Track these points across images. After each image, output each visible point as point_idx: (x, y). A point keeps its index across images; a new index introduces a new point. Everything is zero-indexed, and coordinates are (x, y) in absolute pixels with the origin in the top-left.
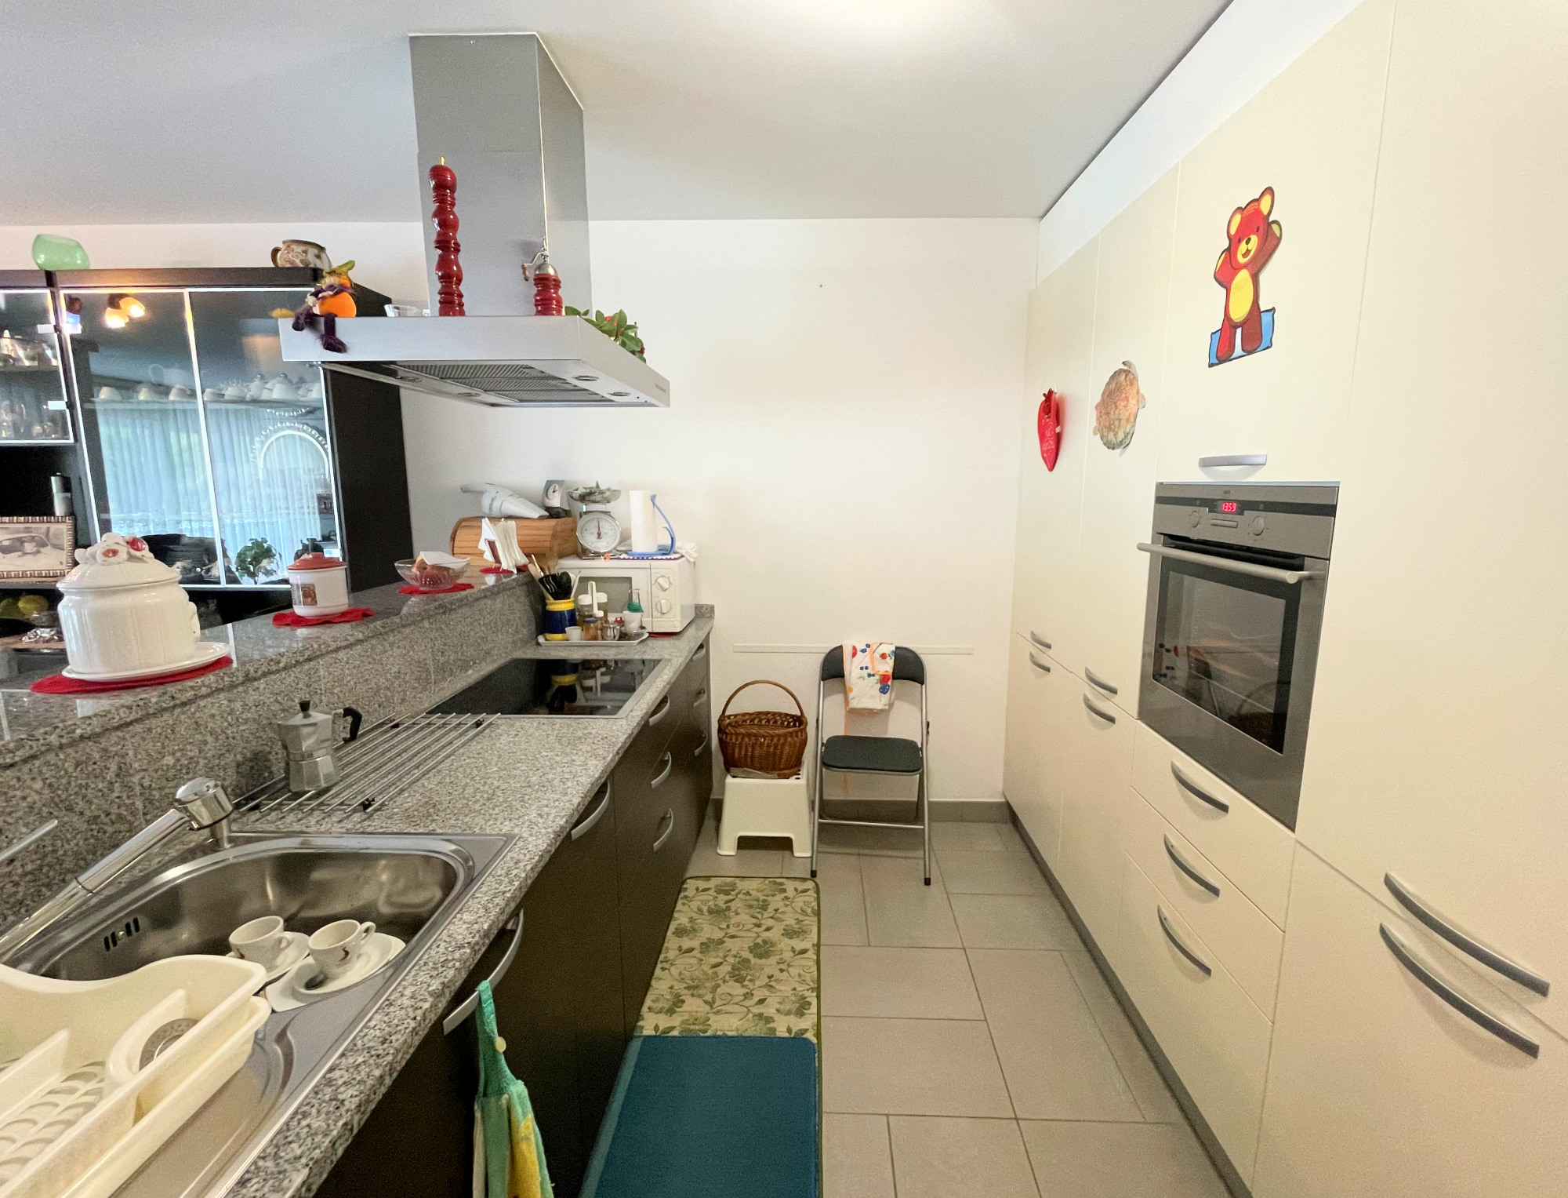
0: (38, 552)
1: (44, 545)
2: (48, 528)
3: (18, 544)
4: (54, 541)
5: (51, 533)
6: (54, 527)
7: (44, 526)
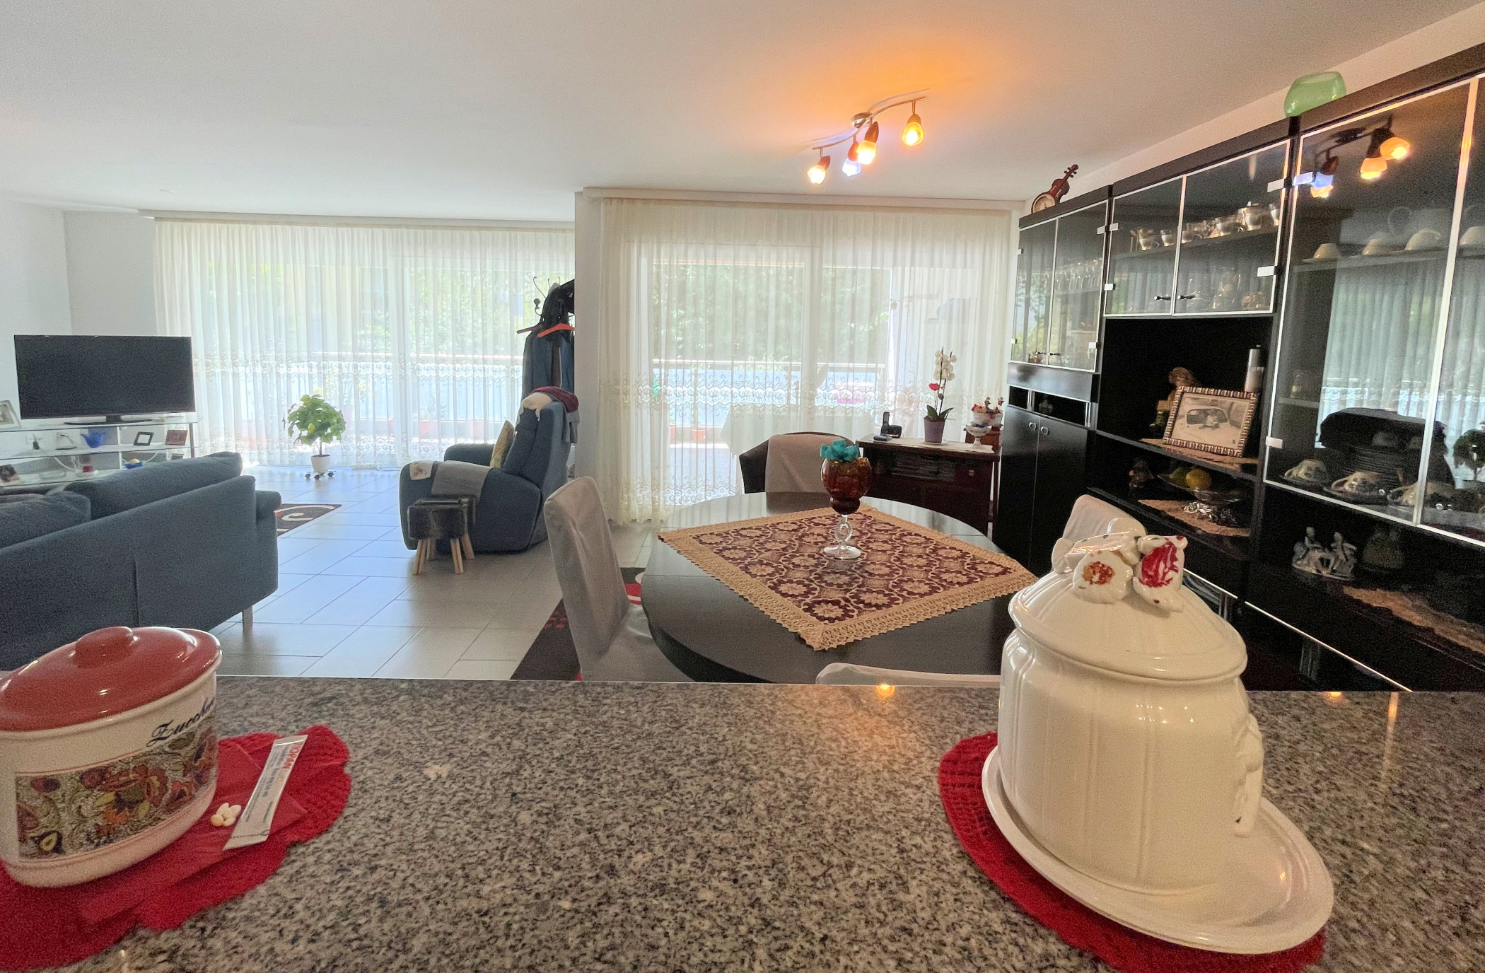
0: (1217, 426)
1: (1225, 420)
2: (1232, 403)
3: (1203, 416)
4: (1233, 417)
5: (1233, 408)
6: (1237, 402)
7: (1229, 400)
